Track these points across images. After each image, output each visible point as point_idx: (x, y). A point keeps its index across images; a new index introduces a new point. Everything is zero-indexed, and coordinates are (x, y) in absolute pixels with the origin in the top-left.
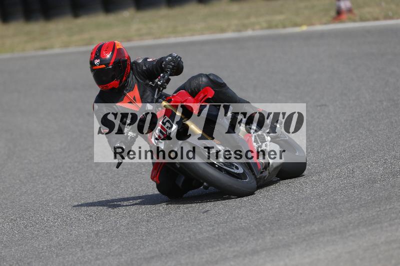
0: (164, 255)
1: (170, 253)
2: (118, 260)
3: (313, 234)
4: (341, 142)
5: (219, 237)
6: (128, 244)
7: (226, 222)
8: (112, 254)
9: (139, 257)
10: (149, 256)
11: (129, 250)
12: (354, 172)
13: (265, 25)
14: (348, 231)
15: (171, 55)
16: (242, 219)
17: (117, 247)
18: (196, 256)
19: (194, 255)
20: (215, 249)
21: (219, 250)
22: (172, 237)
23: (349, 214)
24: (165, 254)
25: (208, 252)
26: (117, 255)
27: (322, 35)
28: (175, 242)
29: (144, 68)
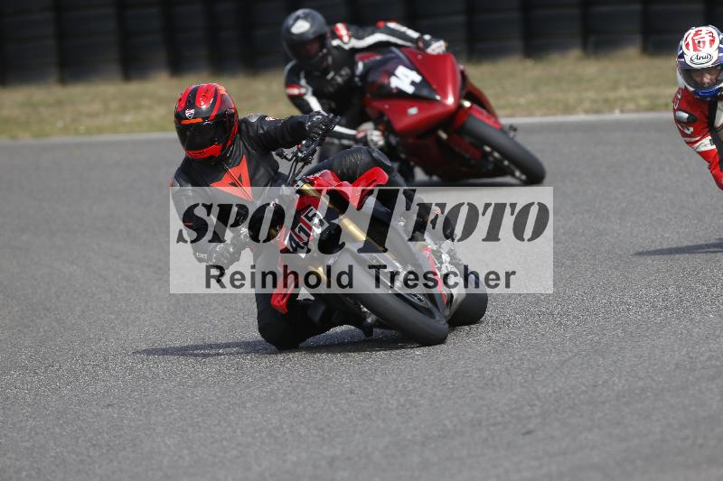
29: (260, 131)
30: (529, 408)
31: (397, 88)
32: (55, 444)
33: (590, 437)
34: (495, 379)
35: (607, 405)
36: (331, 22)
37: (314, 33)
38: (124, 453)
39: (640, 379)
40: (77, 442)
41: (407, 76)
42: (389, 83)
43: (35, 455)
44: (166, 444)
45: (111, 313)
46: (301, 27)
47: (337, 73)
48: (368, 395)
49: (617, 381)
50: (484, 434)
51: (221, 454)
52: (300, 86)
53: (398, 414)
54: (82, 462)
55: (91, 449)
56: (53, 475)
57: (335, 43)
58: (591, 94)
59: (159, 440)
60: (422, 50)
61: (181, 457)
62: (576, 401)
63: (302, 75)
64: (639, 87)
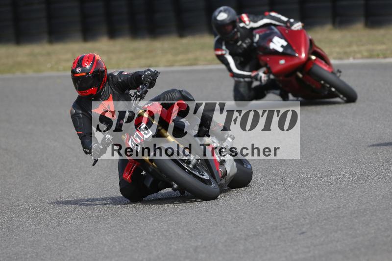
29: (119, 80)
30: (303, 220)
31: (273, 49)
32: (46, 239)
33: (336, 235)
34: (285, 204)
35: (345, 218)
36: (239, 13)
37: (230, 19)
38: (83, 244)
39: (364, 204)
40: (58, 238)
41: (279, 42)
42: (269, 46)
43: (35, 245)
44: (106, 239)
45: (77, 168)
46: (222, 16)
47: (243, 41)
48: (216, 213)
49: (351, 205)
50: (278, 234)
51: (136, 245)
52: (222, 50)
53: (232, 223)
54: (60, 249)
55: (66, 242)
56: (45, 256)
57: (242, 25)
58: (337, 49)
59: (102, 237)
60: (289, 28)
61: (114, 246)
62: (329, 216)
63: (223, 43)
64: (362, 45)
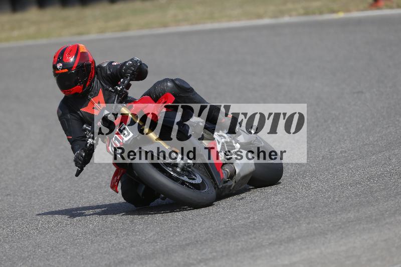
0: (199, 242)
1: (206, 241)
2: (153, 247)
3: (349, 222)
4: (378, 130)
5: (254, 225)
6: (163, 231)
7: (262, 210)
8: (147, 241)
9: (175, 244)
10: (184, 243)
11: (165, 237)
12: (390, 160)
13: (302, 11)
14: (385, 219)
15: (131, 60)
16: (277, 206)
17: (152, 234)
18: (231, 243)
19: (229, 242)
20: (250, 236)
21: (255, 238)
22: (207, 224)
23: (385, 202)
24: (201, 241)
25: (243, 239)
26: (152, 243)
27: (359, 22)
28: (211, 229)
29: (108, 72)
